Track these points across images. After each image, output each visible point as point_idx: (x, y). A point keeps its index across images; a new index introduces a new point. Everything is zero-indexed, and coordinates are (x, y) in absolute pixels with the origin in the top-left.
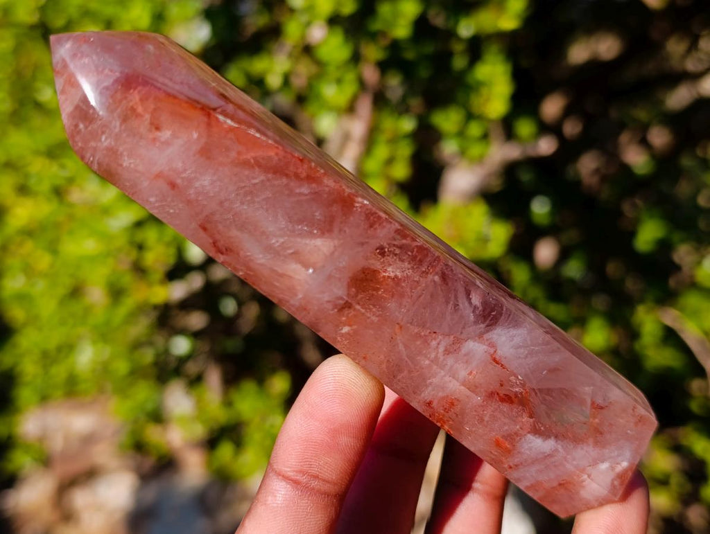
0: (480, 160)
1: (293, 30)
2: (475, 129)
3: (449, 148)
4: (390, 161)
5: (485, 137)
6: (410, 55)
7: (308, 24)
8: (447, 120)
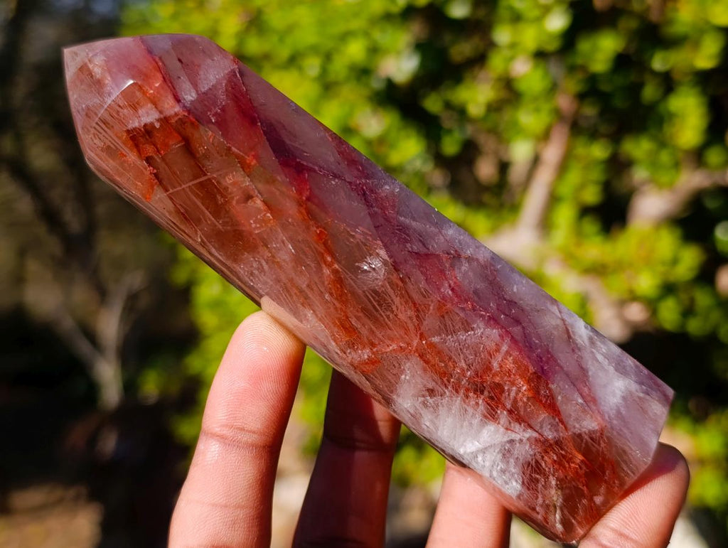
0: (671, 186)
1: (497, 63)
2: (665, 157)
3: (640, 174)
4: (582, 187)
5: (677, 165)
6: (605, 87)
7: (512, 58)
8: (639, 148)
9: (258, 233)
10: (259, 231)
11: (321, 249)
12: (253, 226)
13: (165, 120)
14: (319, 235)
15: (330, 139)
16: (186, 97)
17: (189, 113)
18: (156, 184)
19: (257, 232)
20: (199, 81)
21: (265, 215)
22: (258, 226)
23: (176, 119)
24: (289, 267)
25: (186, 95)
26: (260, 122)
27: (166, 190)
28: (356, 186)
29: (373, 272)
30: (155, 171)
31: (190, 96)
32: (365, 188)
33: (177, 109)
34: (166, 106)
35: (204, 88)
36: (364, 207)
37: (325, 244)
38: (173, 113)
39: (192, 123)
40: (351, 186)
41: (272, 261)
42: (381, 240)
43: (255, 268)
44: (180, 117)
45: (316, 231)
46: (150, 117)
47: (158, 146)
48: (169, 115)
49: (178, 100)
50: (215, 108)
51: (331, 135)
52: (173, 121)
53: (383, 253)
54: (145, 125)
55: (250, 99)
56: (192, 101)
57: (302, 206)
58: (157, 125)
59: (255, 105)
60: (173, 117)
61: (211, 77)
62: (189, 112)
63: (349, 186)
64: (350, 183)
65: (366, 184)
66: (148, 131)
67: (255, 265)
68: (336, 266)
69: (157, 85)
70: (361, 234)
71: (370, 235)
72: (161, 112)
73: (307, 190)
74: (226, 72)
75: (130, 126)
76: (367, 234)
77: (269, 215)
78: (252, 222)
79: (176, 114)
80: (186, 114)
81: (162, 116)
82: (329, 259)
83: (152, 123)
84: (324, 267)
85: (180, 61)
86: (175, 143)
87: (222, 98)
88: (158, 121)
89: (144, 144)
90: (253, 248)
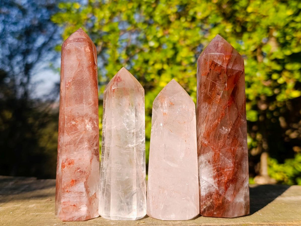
10: (214, 102)
11: (220, 117)
12: (214, 100)
18: (207, 74)
20: (234, 66)
24: (211, 113)
26: (236, 84)
27: (207, 77)
28: (239, 114)
29: (224, 131)
30: (209, 72)
31: (230, 67)
32: (240, 116)
33: (225, 67)
36: (236, 119)
37: (222, 117)
39: (225, 72)
41: (210, 109)
42: (232, 127)
43: (205, 107)
45: (223, 113)
47: (215, 69)
49: (227, 66)
50: (231, 74)
52: (222, 68)
53: (230, 130)
55: (239, 79)
57: (226, 106)
58: (219, 66)
61: (237, 68)
62: (227, 69)
63: (237, 112)
66: (216, 65)
68: (219, 122)
69: (227, 59)
71: (231, 124)
72: (222, 64)
73: (230, 104)
75: (214, 61)
77: (219, 101)
79: (224, 68)
82: (220, 120)
83: (218, 64)
84: (217, 120)
85: (235, 59)
86: (218, 72)
87: (234, 74)
88: (220, 65)
89: (213, 66)
90: (209, 103)
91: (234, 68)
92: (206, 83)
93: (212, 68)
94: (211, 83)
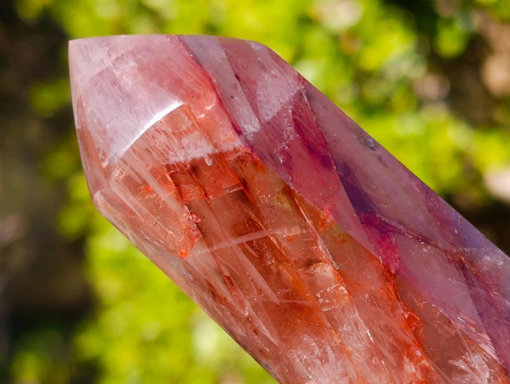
9: (326, 312)
10: (328, 309)
11: (409, 338)
12: (321, 300)
13: (219, 157)
14: (407, 320)
15: (418, 191)
16: (246, 127)
17: (253, 150)
18: (197, 236)
19: (325, 310)
20: (259, 105)
21: (337, 288)
22: (327, 301)
23: (235, 156)
24: (360, 358)
25: (245, 123)
26: (335, 164)
27: (210, 245)
28: (452, 256)
29: (472, 373)
30: (199, 220)
31: (251, 127)
32: (463, 259)
33: (238, 143)
34: (223, 138)
35: (267, 115)
36: (464, 285)
37: (415, 333)
38: (231, 148)
39: (255, 163)
40: (446, 255)
41: (341, 350)
42: (488, 334)
43: (318, 357)
44: (239, 154)
45: (403, 315)
46: (199, 150)
47: (206, 188)
48: (225, 150)
49: (239, 132)
50: (281, 143)
51: (418, 185)
52: (232, 158)
53: (489, 350)
54: (194, 160)
55: (321, 133)
56: (255, 133)
57: (389, 281)
58: (209, 163)
59: (328, 140)
60: (231, 153)
61: (275, 101)
62: (252, 147)
63: (444, 256)
64: (445, 251)
65: (463, 254)
66: (194, 169)
67: (317, 352)
68: (425, 362)
69: (209, 108)
70: (462, 323)
71: (474, 326)
72: (216, 146)
73: (396, 260)
74: (292, 94)
75: (173, 160)
76: (469, 323)
77: (342, 288)
78: (318, 295)
79: (236, 150)
80: (249, 151)
81: (216, 151)
82: (419, 353)
83: (202, 159)
84: (407, 360)
85: (237, 77)
86: (228, 187)
87: (289, 130)
88: (210, 156)
89: (187, 184)
90: (317, 329)
91: (269, 114)
92: (228, 268)
93: (193, 193)
94: (246, 252)
